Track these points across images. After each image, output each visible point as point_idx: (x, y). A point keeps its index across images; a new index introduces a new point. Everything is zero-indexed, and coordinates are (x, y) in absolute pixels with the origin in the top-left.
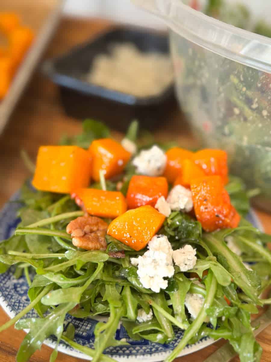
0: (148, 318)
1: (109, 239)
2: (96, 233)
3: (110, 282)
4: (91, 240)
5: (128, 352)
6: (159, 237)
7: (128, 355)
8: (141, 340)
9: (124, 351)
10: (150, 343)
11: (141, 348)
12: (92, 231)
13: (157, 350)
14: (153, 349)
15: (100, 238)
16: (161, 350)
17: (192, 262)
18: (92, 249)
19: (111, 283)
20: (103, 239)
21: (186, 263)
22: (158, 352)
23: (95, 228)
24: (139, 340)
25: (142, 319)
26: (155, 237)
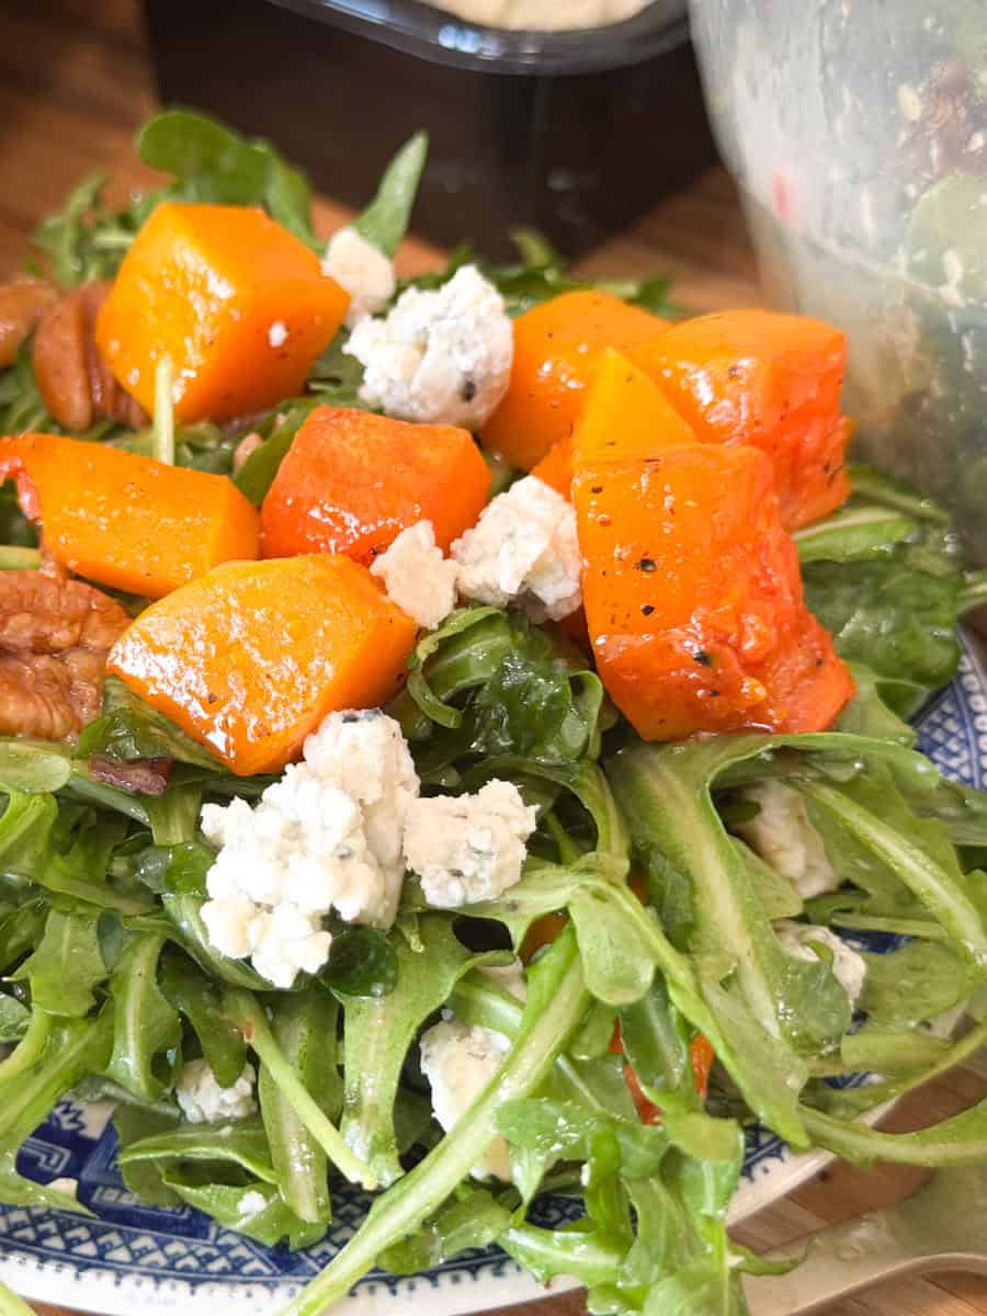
0: (223, 1104)
1: (115, 698)
2: (62, 661)
3: (82, 902)
4: (29, 685)
5: (89, 1249)
6: (354, 720)
7: (83, 1265)
8: (178, 1210)
9: (70, 1244)
10: (213, 1233)
11: (161, 1246)
12: (41, 647)
13: (234, 1272)
14: (215, 1266)
15: (76, 683)
16: (257, 1273)
17: (491, 866)
18: (20, 728)
19: (81, 910)
20: (90, 691)
21: (457, 867)
22: (232, 1283)
23: (61, 637)
24: (169, 1209)
25: (198, 1107)
26: (335, 718)
